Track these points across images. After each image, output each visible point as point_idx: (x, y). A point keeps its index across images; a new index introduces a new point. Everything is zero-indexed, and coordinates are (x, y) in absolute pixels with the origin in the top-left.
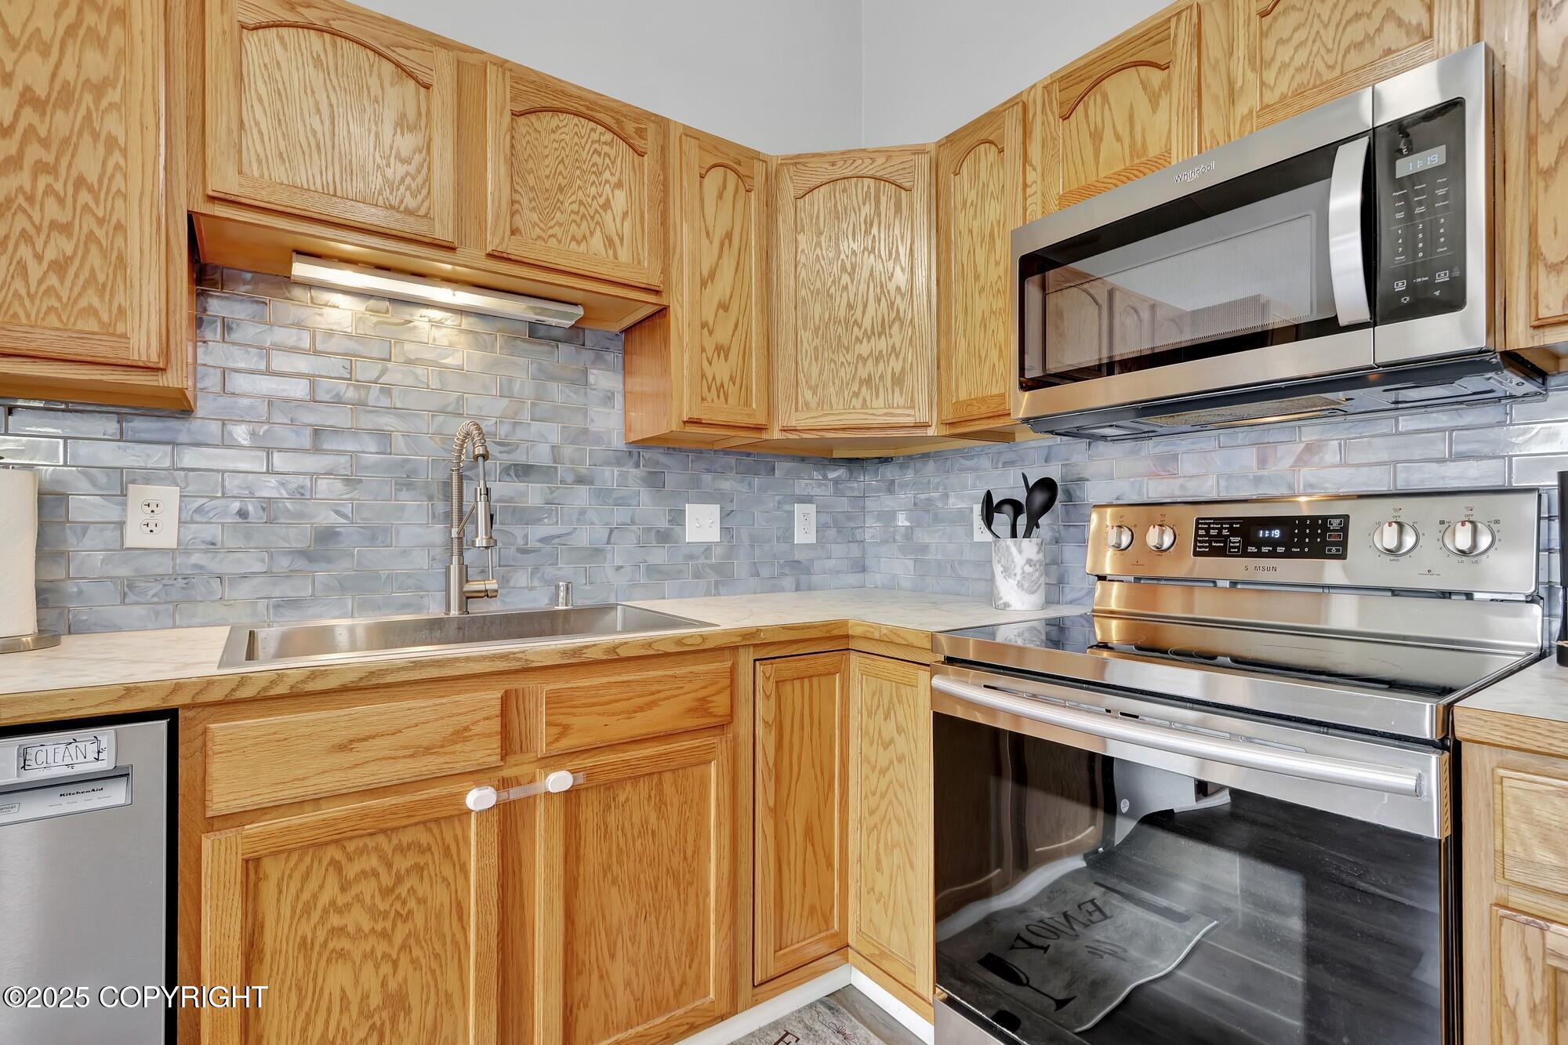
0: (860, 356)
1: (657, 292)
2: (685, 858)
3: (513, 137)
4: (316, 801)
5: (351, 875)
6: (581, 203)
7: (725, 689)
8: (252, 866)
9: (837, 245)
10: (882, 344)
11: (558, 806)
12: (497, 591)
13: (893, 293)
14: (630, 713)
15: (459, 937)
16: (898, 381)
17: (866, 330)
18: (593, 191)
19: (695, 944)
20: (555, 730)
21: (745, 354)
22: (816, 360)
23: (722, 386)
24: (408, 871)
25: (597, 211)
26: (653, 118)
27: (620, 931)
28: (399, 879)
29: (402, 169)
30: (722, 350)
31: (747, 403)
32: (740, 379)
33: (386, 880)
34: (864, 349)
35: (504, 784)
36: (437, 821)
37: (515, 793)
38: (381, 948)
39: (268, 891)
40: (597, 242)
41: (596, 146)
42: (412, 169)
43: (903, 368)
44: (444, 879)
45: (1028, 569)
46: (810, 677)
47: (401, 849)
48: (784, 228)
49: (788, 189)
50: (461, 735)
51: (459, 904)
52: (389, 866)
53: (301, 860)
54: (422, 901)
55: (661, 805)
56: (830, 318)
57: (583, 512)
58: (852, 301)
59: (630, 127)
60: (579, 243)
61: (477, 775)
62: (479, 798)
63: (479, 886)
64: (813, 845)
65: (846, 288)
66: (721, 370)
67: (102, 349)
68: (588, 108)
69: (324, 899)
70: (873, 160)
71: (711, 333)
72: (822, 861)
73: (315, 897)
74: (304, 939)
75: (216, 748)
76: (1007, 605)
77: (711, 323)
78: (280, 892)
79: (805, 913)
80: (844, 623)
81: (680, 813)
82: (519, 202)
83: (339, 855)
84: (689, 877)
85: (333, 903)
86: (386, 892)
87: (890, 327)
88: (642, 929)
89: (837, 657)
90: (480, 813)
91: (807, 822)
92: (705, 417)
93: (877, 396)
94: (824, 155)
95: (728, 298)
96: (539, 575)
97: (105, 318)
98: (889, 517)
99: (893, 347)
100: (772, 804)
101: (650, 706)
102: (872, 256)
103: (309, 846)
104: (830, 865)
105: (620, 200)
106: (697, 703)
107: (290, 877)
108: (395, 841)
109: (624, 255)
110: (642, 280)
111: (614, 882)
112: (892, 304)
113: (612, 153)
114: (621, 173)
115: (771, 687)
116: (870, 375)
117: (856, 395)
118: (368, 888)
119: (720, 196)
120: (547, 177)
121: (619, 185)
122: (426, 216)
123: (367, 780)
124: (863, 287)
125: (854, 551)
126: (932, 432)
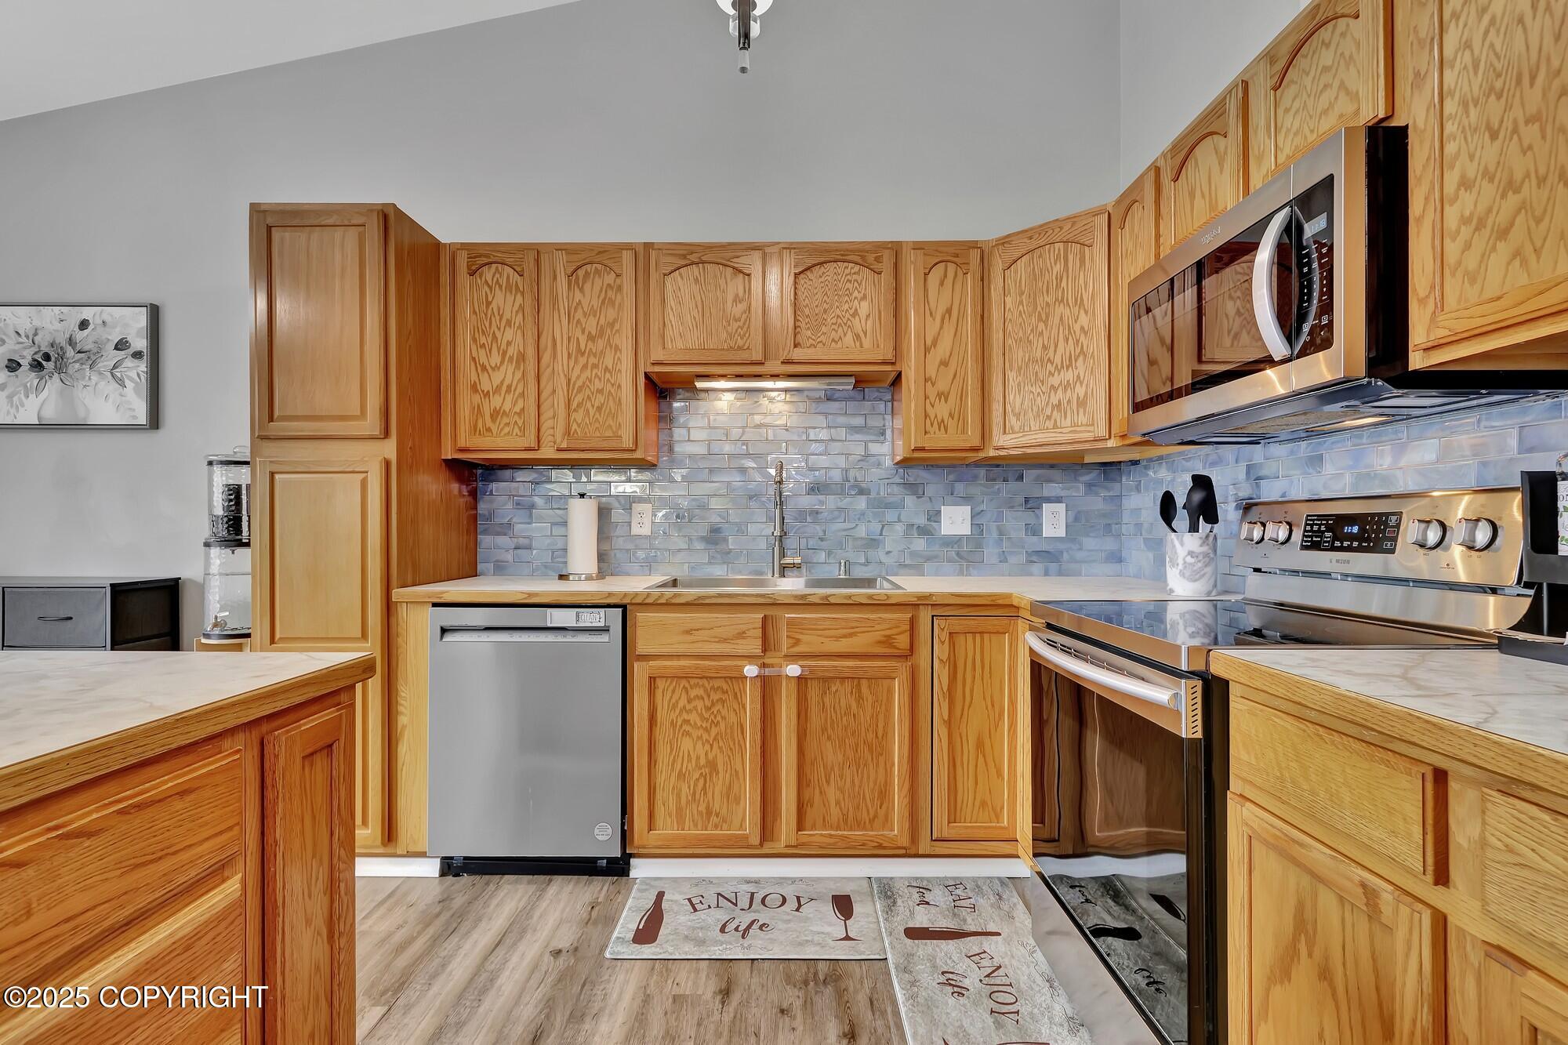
0: (1052, 386)
1: (893, 364)
2: (877, 737)
3: (796, 288)
4: (678, 657)
5: (692, 697)
6: (838, 316)
7: (906, 631)
8: (652, 680)
9: (1035, 299)
10: (1069, 375)
11: (793, 685)
12: (800, 564)
13: (1078, 333)
14: (838, 638)
15: (742, 742)
16: (1082, 403)
17: (1057, 366)
18: (846, 306)
19: (884, 794)
20: (791, 641)
21: (962, 397)
22: (1019, 394)
23: (943, 421)
24: (717, 701)
25: (848, 319)
26: (890, 246)
27: (832, 768)
28: (713, 704)
29: (736, 325)
30: (943, 396)
31: (964, 431)
32: (959, 416)
33: (708, 703)
34: (1055, 380)
35: (764, 666)
36: (731, 678)
37: (767, 672)
38: (705, 736)
39: (659, 693)
40: (849, 339)
41: (849, 277)
42: (741, 324)
43: (1086, 393)
44: (734, 710)
45: (1189, 559)
46: (981, 633)
47: (715, 689)
48: (995, 294)
49: (998, 265)
50: (741, 635)
51: (742, 726)
52: (709, 696)
53: (671, 682)
54: (724, 718)
55: (860, 698)
56: (1029, 360)
57: (863, 514)
58: (1046, 343)
59: (871, 258)
60: (836, 342)
61: (750, 658)
62: (751, 670)
63: (751, 718)
64: (984, 756)
65: (1041, 333)
66: (942, 410)
67: (613, 444)
68: (842, 255)
69: (681, 704)
70: (1061, 228)
71: (933, 385)
72: (993, 771)
73: (677, 702)
74: (673, 720)
75: (640, 624)
76: (1172, 591)
77: (934, 377)
78: (663, 696)
79: (977, 803)
80: (1009, 596)
81: (873, 707)
82: (799, 327)
83: (687, 685)
84: (879, 749)
85: (684, 707)
86: (708, 709)
87: (1076, 361)
88: (847, 772)
89: (1005, 621)
90: (751, 678)
91: (978, 739)
92: (927, 445)
93: (1065, 417)
94: (1026, 231)
95: (948, 354)
96: (832, 556)
97: (615, 429)
98: (1137, 513)
99: (1078, 377)
100: (946, 718)
101: (851, 635)
102: (1062, 305)
103: (674, 677)
104: (1000, 774)
105: (864, 308)
106: (885, 639)
107: (667, 690)
108: (711, 684)
109: (867, 343)
110: (880, 357)
111: (829, 738)
112: (1078, 341)
113: (859, 278)
114: (866, 289)
115: (945, 636)
116: (1059, 401)
117: (1049, 417)
118: (699, 704)
119: (942, 284)
120: (817, 306)
121: (864, 298)
122: (748, 348)
123: (698, 651)
124: (1054, 331)
125: (1109, 544)
126: (1111, 443)
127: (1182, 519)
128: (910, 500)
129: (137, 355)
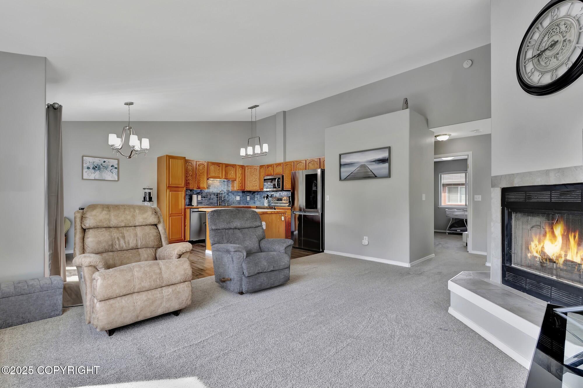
1: (236, 179)
3: (225, 169)
9: (251, 173)
13: (256, 178)
16: (256, 186)
17: (253, 181)
18: (231, 172)
21: (243, 184)
22: (249, 184)
23: (241, 186)
26: (235, 165)
29: (218, 173)
31: (243, 187)
34: (253, 183)
40: (231, 176)
41: (231, 168)
45: (267, 202)
48: (246, 172)
49: (246, 169)
56: (250, 180)
59: (233, 166)
65: (252, 178)
67: (204, 188)
68: (230, 165)
70: (253, 166)
71: (240, 182)
82: (226, 174)
87: (256, 181)
92: (239, 189)
93: (254, 187)
94: (250, 166)
95: (241, 179)
97: (204, 186)
98: (257, 197)
102: (254, 175)
105: (233, 172)
110: (234, 178)
114: (233, 170)
116: (254, 185)
117: (252, 187)
119: (240, 170)
120: (228, 171)
122: (220, 176)
125: (254, 201)
126: (259, 190)
127: (265, 198)
128: (233, 195)
129: (116, 168)
